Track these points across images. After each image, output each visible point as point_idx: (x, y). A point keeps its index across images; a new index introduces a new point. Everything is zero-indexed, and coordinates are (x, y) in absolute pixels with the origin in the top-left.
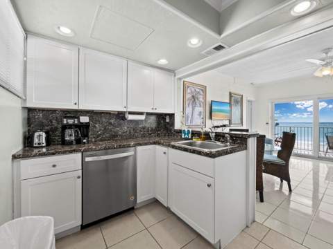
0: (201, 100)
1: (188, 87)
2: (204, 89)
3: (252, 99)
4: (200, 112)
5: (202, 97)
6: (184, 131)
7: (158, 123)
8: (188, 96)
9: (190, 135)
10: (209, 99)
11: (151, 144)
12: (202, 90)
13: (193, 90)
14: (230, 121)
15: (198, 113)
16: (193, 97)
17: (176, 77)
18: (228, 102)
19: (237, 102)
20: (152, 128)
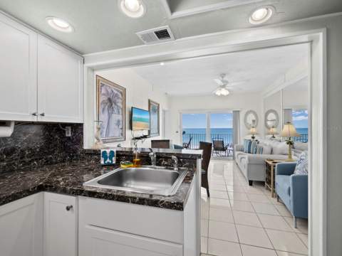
0: (120, 105)
1: (103, 85)
2: (123, 92)
3: (166, 109)
4: (119, 121)
5: (120, 101)
6: (105, 152)
7: (49, 140)
8: (103, 98)
9: (114, 159)
10: (129, 105)
11: (29, 192)
12: (121, 93)
13: (109, 90)
14: (149, 131)
15: (116, 122)
16: (109, 100)
17: (86, 65)
18: (147, 109)
19: (154, 111)
20: (32, 151)
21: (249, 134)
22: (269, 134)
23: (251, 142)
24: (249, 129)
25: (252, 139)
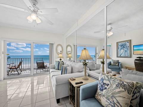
21: (59, 57)
22: (68, 57)
23: (59, 63)
24: (59, 55)
25: (60, 61)
